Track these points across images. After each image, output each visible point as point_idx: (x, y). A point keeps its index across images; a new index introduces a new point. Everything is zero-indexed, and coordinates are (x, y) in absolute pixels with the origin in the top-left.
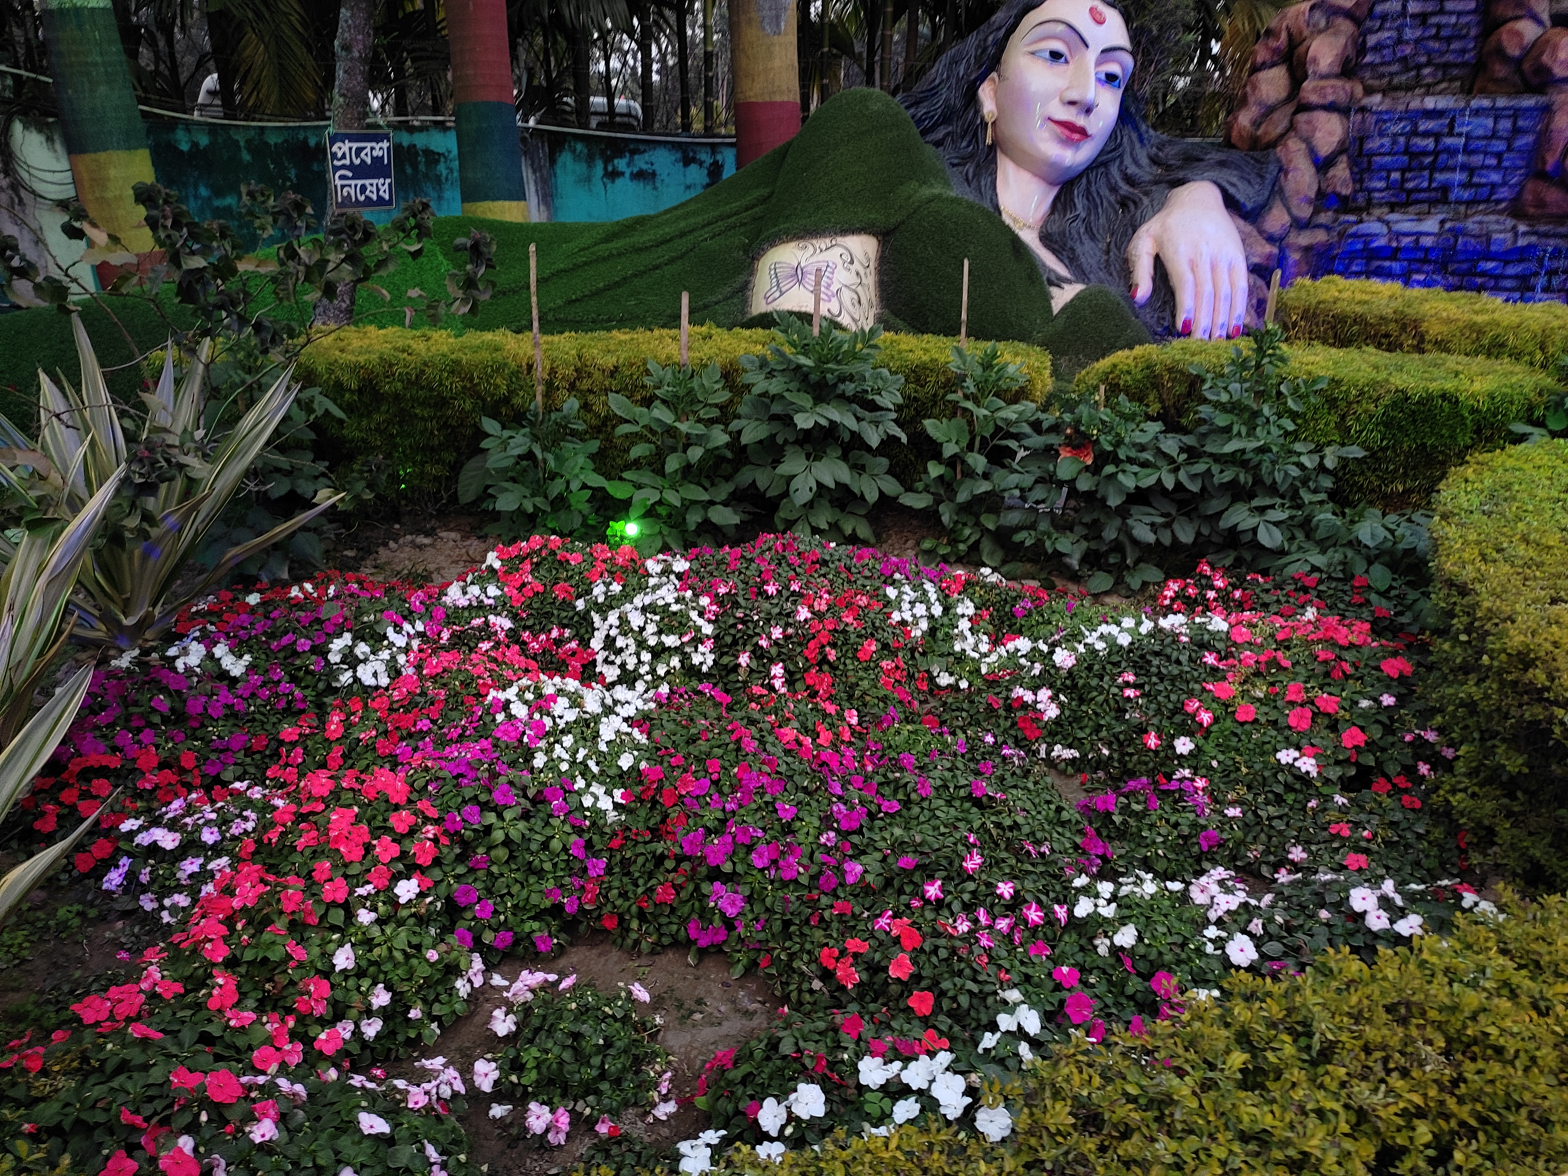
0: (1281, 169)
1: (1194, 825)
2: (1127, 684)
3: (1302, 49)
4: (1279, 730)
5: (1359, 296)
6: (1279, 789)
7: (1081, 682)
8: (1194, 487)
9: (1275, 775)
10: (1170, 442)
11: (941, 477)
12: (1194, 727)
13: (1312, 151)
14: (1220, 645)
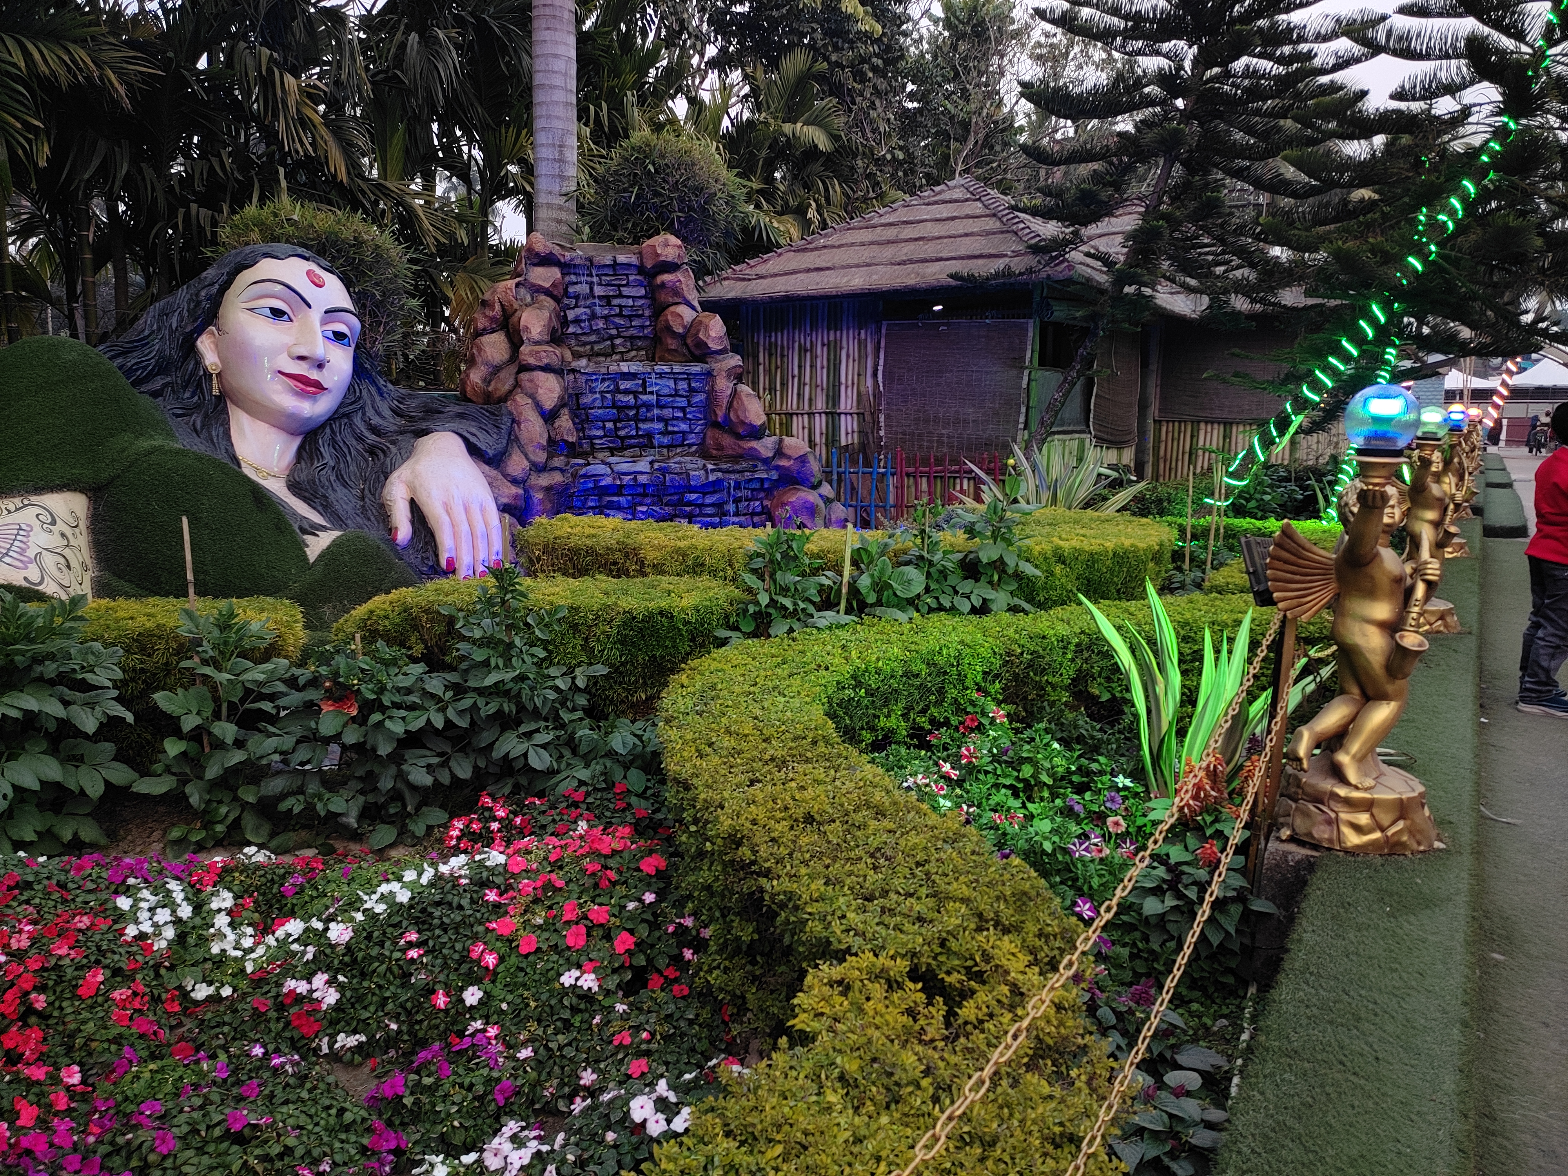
0: (514, 421)
1: (488, 1081)
2: (410, 945)
3: (515, 319)
4: (560, 953)
5: (588, 530)
6: (566, 1014)
7: (360, 955)
8: (463, 723)
9: (561, 1001)
10: (434, 682)
11: (184, 754)
12: (481, 973)
13: (538, 405)
14: (498, 880)
